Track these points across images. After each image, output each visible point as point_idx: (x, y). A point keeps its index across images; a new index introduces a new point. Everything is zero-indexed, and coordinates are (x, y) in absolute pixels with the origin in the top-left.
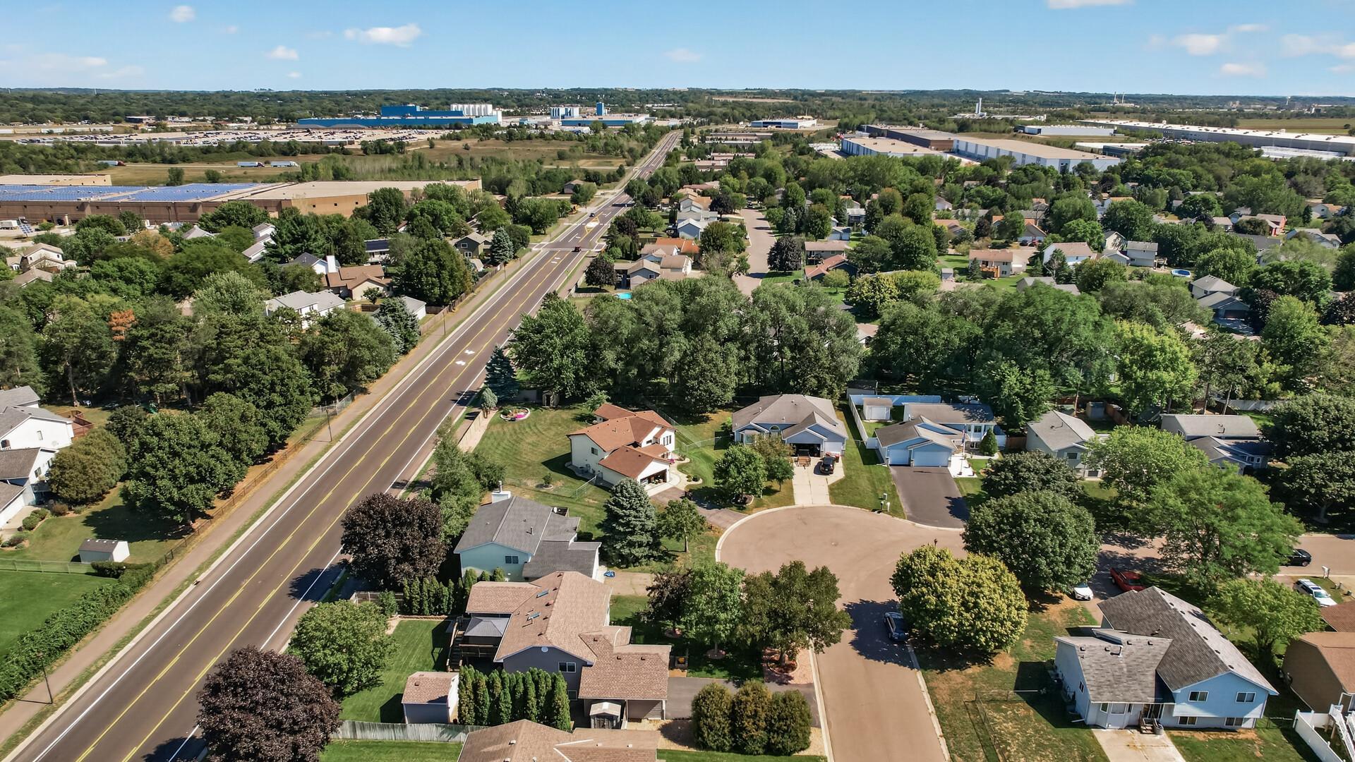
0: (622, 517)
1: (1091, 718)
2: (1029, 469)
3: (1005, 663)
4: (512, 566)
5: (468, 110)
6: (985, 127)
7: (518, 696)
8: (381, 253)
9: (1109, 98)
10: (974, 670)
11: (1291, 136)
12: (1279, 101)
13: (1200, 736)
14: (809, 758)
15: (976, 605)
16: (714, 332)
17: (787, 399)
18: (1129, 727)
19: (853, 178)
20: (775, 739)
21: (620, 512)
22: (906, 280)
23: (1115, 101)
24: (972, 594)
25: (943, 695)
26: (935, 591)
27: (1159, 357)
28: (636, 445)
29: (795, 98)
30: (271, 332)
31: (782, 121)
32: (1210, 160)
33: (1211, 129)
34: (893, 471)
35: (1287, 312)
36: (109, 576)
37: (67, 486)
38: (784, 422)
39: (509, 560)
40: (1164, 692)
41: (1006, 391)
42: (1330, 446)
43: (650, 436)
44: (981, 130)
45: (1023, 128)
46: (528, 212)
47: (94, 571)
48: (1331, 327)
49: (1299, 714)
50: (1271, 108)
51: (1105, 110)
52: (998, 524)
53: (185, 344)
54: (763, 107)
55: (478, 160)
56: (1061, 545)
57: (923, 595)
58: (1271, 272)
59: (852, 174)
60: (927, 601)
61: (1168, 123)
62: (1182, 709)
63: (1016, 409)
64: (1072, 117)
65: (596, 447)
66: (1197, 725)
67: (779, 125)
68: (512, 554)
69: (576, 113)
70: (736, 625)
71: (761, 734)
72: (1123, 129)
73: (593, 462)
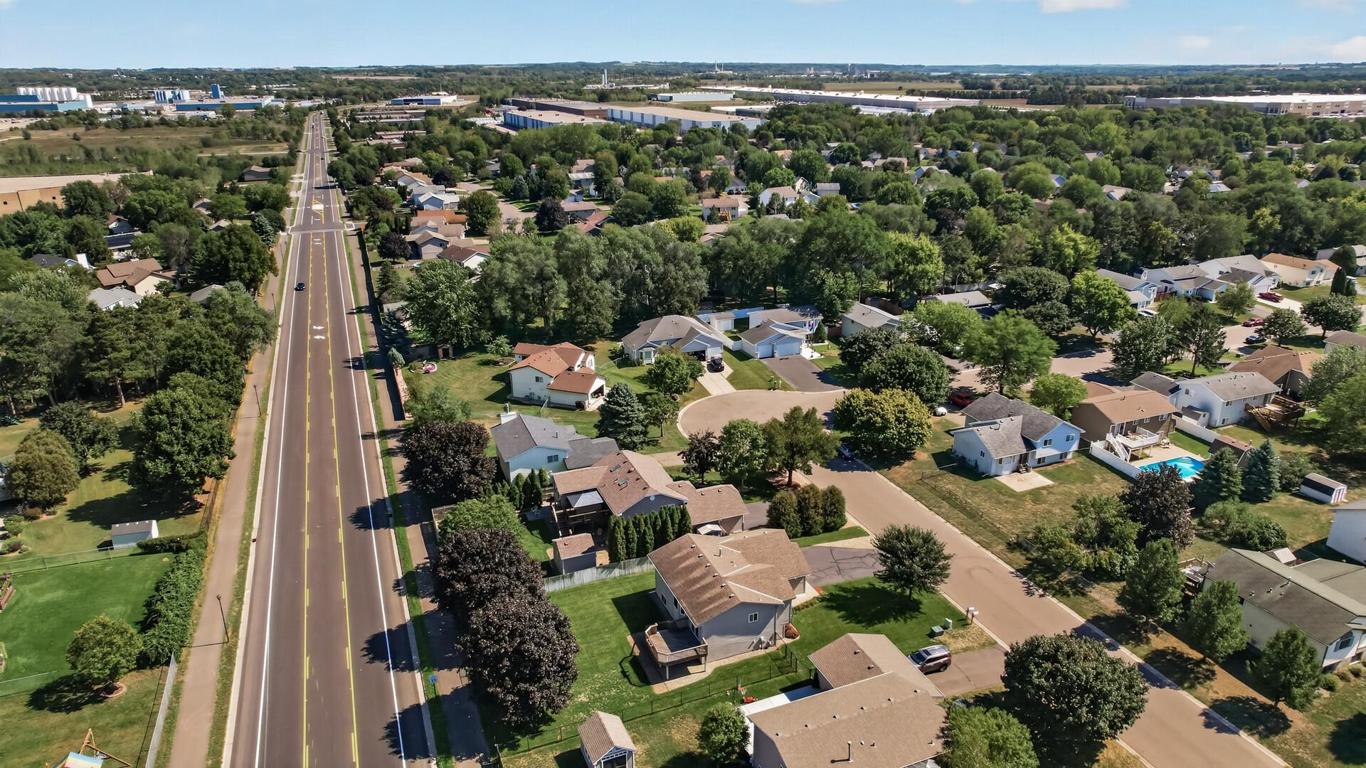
0: (622, 413)
1: (993, 472)
2: (874, 339)
3: (922, 455)
4: (554, 464)
5: (45, 94)
6: (621, 96)
7: (658, 528)
8: (120, 250)
9: (712, 66)
10: (907, 464)
11: (871, 96)
12: (843, 67)
13: (1049, 468)
14: (849, 529)
15: (905, 417)
16: (589, 273)
17: (667, 319)
18: (1013, 472)
19: (555, 146)
20: (829, 520)
21: (620, 409)
22: (681, 225)
23: (717, 69)
24: (900, 412)
25: (899, 480)
26: (878, 414)
27: (921, 254)
28: (570, 369)
29: (419, 75)
30: (149, 322)
31: (423, 97)
32: (834, 117)
33: (811, 92)
34: (764, 362)
35: (977, 218)
36: (159, 552)
37: (38, 487)
38: (672, 337)
39: (550, 459)
40: (1030, 445)
41: (827, 291)
42: (1039, 299)
43: (579, 362)
44: (619, 100)
45: (656, 96)
46: (258, 197)
47: (140, 551)
48: (1005, 226)
49: (1093, 444)
50: (838, 74)
51: (711, 78)
52: (889, 370)
53: (47, 345)
54: (393, 85)
55: (111, 150)
56: (932, 377)
57: (871, 418)
58: (940, 195)
59: (553, 143)
60: (876, 422)
61: (773, 87)
62: (1041, 452)
63: (834, 305)
64: (688, 85)
65: (540, 375)
66: (1047, 461)
67: (420, 102)
68: (553, 453)
69: (186, 96)
70: (767, 459)
71: (819, 519)
72: (738, 94)
73: (539, 390)
